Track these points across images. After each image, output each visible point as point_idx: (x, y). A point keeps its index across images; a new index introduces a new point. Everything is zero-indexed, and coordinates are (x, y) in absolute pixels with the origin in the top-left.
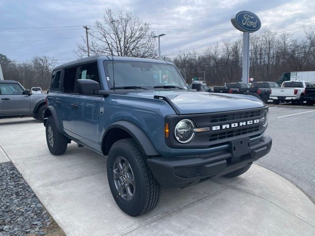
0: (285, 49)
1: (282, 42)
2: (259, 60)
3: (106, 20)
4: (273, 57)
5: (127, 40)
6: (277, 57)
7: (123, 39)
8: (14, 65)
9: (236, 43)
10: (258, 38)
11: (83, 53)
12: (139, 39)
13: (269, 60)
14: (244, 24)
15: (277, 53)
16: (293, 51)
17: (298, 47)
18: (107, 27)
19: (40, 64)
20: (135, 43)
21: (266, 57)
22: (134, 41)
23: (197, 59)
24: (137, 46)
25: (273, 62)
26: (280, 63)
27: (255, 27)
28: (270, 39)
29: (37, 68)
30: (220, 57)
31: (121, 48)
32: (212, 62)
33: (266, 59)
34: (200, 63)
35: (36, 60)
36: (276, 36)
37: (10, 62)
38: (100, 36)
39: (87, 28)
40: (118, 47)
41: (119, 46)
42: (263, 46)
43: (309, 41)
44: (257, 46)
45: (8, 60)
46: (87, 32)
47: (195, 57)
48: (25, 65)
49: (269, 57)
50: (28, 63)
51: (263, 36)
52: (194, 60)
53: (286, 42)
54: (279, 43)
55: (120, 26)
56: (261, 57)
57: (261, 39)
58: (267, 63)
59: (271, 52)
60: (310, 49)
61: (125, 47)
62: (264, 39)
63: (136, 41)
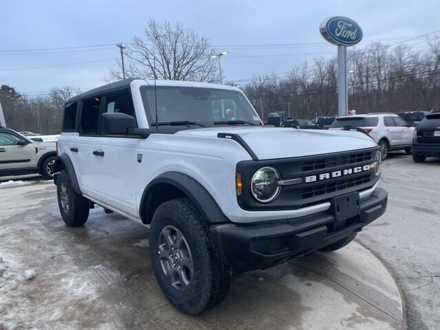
0: (401, 68)
1: (397, 58)
2: (365, 84)
3: (148, 35)
4: (385, 79)
5: (178, 62)
6: (391, 79)
7: (172, 61)
8: (25, 101)
9: (332, 62)
10: (363, 54)
12: (195, 60)
13: (379, 84)
14: (338, 35)
15: (391, 73)
16: (413, 70)
17: (419, 64)
18: (150, 45)
19: (61, 99)
20: (188, 66)
21: (375, 79)
22: (188, 63)
23: (278, 85)
24: (192, 69)
25: (385, 86)
26: (395, 88)
27: (354, 38)
28: (380, 55)
29: (57, 104)
30: (310, 81)
31: (170, 73)
32: (300, 90)
33: (375, 83)
34: (282, 91)
35: (55, 93)
36: (387, 50)
37: (20, 96)
38: (141, 57)
39: (121, 47)
40: (165, 72)
41: (166, 70)
42: (370, 65)
43: (434, 55)
44: (361, 64)
45: (16, 94)
46: (122, 53)
47: (275, 82)
48: (39, 100)
49: (379, 80)
50: (45, 97)
51: (370, 51)
52: (274, 87)
53: (403, 58)
54: (392, 59)
55: (168, 43)
56: (367, 80)
57: (367, 55)
58: (376, 88)
59: (382, 72)
60: (436, 67)
61: (175, 72)
62: (371, 55)
63: (191, 63)
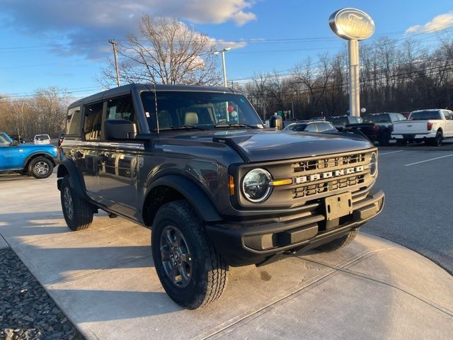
0: (410, 64)
1: (406, 53)
2: (373, 82)
3: (143, 31)
4: (394, 76)
5: (175, 59)
6: (400, 75)
7: (169, 58)
9: (338, 57)
10: (369, 49)
11: (110, 81)
12: (193, 58)
13: (387, 81)
15: (400, 69)
16: (423, 66)
17: (429, 59)
18: (145, 41)
20: (187, 63)
21: (383, 76)
22: (185, 60)
23: (280, 83)
24: (190, 67)
25: (394, 83)
26: (405, 84)
28: (388, 50)
30: (314, 78)
31: (166, 71)
32: (303, 88)
33: (384, 80)
34: (285, 89)
36: (396, 45)
38: (135, 55)
40: (161, 70)
41: (163, 68)
42: (377, 60)
44: (368, 61)
47: (277, 80)
49: (387, 76)
51: (377, 46)
52: (276, 85)
53: (412, 53)
54: (400, 54)
55: (164, 39)
56: (375, 76)
57: (374, 50)
58: (385, 84)
59: (391, 68)
60: (447, 62)
61: (172, 70)
62: (379, 50)
63: (189, 60)
